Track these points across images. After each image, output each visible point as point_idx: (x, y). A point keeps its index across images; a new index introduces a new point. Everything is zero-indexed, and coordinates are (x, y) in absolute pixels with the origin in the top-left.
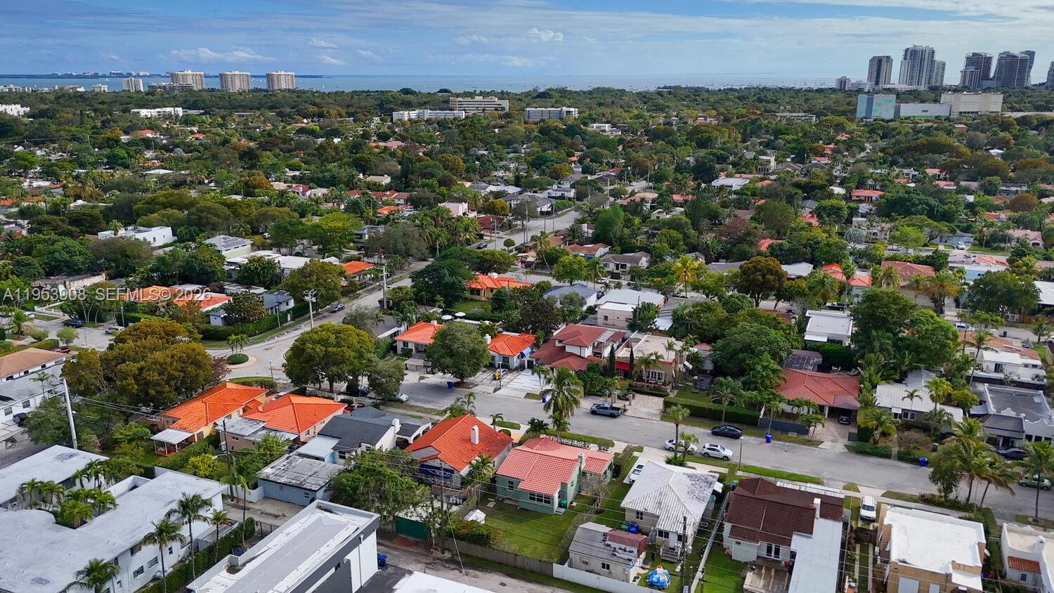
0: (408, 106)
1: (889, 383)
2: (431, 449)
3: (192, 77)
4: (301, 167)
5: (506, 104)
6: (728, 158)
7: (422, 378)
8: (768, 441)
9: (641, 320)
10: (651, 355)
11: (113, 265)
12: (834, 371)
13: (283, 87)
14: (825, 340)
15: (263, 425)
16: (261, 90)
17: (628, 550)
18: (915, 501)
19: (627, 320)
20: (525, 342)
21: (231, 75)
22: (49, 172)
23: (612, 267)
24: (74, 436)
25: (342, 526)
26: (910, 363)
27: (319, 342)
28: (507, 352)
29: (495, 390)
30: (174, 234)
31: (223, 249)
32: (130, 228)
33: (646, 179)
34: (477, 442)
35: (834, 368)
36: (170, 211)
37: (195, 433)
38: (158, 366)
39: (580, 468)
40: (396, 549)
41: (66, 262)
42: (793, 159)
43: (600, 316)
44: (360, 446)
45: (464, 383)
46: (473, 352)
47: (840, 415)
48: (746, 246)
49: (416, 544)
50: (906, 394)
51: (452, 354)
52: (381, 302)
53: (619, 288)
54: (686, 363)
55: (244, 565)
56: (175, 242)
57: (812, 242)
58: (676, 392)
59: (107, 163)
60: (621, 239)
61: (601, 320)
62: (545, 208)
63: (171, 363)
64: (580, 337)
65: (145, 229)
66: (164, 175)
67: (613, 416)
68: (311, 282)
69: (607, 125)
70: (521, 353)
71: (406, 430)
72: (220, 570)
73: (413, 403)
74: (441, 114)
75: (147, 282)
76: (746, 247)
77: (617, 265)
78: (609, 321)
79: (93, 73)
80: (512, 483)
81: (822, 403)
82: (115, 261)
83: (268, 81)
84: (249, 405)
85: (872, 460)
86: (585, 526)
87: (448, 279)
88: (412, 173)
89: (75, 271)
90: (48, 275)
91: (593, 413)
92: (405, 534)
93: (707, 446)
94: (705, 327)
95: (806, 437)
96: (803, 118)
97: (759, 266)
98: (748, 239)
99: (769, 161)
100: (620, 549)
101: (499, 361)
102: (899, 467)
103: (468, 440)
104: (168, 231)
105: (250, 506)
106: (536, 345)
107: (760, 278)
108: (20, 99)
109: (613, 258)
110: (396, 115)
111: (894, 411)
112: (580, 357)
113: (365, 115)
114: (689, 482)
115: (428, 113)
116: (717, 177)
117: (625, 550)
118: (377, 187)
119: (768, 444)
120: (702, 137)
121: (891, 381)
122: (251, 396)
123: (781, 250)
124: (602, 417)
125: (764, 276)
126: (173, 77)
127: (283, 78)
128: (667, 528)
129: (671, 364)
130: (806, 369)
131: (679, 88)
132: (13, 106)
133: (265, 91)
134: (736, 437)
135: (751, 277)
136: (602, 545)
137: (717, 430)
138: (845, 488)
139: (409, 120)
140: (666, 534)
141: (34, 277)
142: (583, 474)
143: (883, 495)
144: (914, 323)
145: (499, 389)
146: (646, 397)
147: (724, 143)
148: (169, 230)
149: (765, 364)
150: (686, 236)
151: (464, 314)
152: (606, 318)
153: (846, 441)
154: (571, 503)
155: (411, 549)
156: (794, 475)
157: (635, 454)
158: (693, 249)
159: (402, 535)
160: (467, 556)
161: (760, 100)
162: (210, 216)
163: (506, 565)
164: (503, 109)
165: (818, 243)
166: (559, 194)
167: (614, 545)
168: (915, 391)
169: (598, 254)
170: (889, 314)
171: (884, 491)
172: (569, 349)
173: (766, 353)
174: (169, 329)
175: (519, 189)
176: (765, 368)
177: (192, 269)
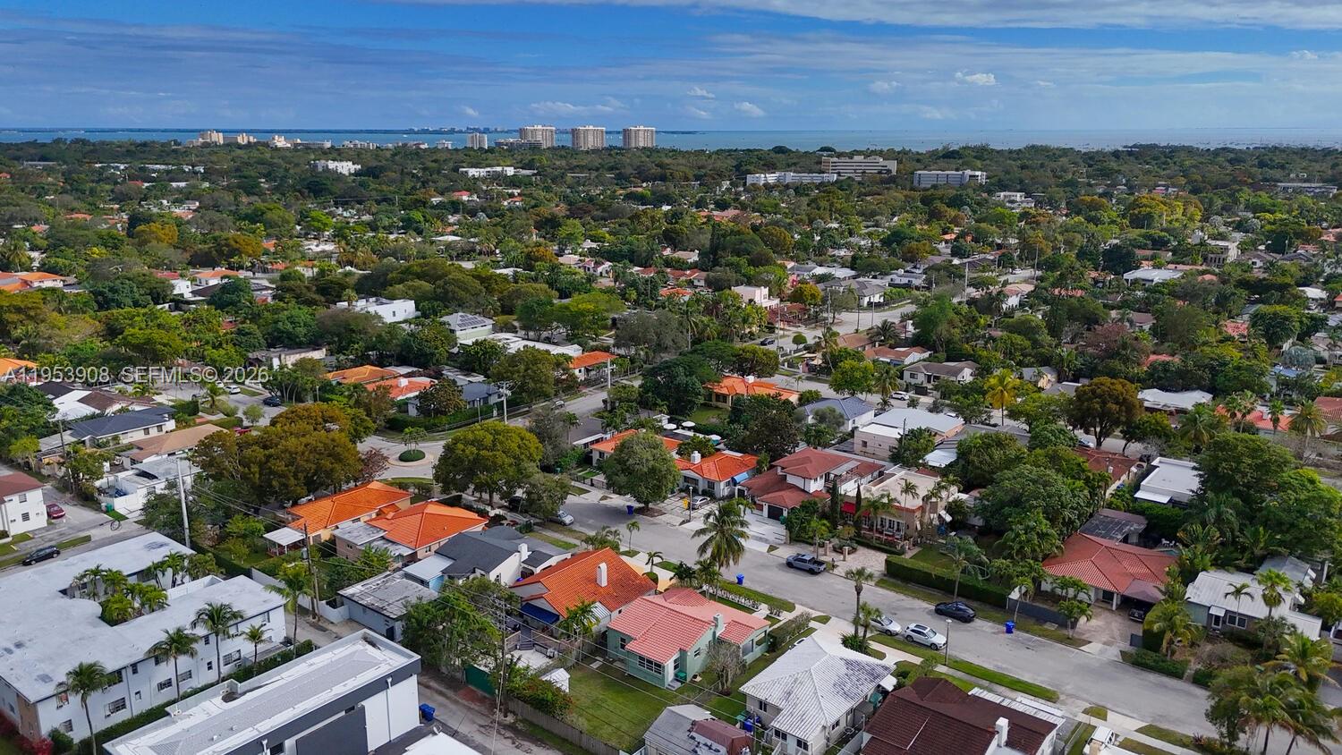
0: (770, 167)
1: (1228, 571)
2: (539, 585)
3: (542, 133)
4: (604, 238)
5: (893, 166)
6: (1169, 241)
7: (604, 498)
8: (1009, 631)
9: (909, 450)
10: (882, 496)
11: (336, 339)
12: (1164, 546)
13: (641, 144)
14: (1165, 500)
15: (382, 534)
16: (615, 148)
17: (714, 748)
18: (1184, 745)
19: (891, 449)
20: (741, 466)
21: (584, 131)
22: (339, 235)
23: (921, 378)
24: (186, 525)
25: (376, 664)
26: (1265, 548)
27: (472, 443)
28: (714, 477)
29: (683, 523)
30: (417, 309)
31: (457, 328)
32: (371, 300)
33: (1033, 267)
34: (604, 583)
35: (1164, 541)
36: (418, 283)
37: (311, 536)
38: (288, 455)
39: (714, 633)
40: (456, 702)
41: (289, 333)
42: (1268, 248)
43: (857, 440)
44: (474, 572)
45: (648, 509)
46: (653, 470)
47: (1133, 607)
48: (1117, 362)
49: (482, 700)
50: (1232, 589)
51: (628, 471)
52: (605, 402)
53: (914, 406)
54: (943, 513)
55: (244, 693)
56: (417, 317)
57: (1215, 363)
58: (916, 550)
59: (403, 228)
60: (949, 342)
61: (858, 447)
62: (876, 299)
63: (303, 453)
64: (808, 466)
65: (388, 301)
66: (451, 243)
67: (812, 572)
68: (518, 372)
69: (1019, 194)
70: (733, 479)
71: (535, 558)
72: (215, 696)
73: (577, 527)
74: (806, 178)
75: (362, 360)
76: (1116, 364)
77: (929, 377)
78: (869, 449)
79: (449, 128)
80: (624, 640)
81: (1110, 588)
82: (338, 335)
83: (624, 138)
84: (384, 510)
85: (1153, 677)
86: (676, 709)
87: (682, 379)
88: (724, 249)
89: (297, 343)
90: (271, 345)
91: (789, 565)
92: (475, 685)
93: (912, 626)
94: (986, 468)
95: (1070, 633)
96: (1317, 191)
97: (1099, 391)
98: (1124, 352)
99: (1226, 249)
100: (706, 745)
101: (702, 486)
102: (1189, 694)
103: (594, 580)
104: (411, 305)
105: (330, 627)
106: (758, 471)
107: (1097, 406)
108: (356, 155)
109: (924, 367)
110: (750, 179)
111: (1213, 611)
112: (804, 491)
113: (714, 179)
114: (843, 670)
115: (791, 177)
116: (1137, 268)
117: (710, 748)
118: (680, 266)
119: (1009, 636)
120: (1140, 212)
121: (1231, 569)
122: (390, 500)
123: (1166, 370)
124: (799, 572)
125: (1104, 403)
126: (522, 132)
127: (641, 134)
128: (784, 728)
129: (913, 511)
130: (1111, 538)
131: (1154, 146)
132: (344, 164)
133: (620, 149)
134: (966, 619)
135: (1086, 404)
136: (685, 736)
137: (942, 607)
138: (1086, 712)
139: (764, 185)
140: (784, 736)
141: (254, 348)
142: (718, 642)
143: (1140, 731)
144: (1283, 487)
145: (689, 521)
146: (873, 552)
147: (1170, 222)
148: (412, 303)
149: (1032, 524)
150: (1035, 344)
151: (693, 424)
152: (865, 444)
153: (1126, 646)
154: (695, 677)
155: (473, 706)
156: (1019, 681)
157: (812, 624)
158: (1045, 361)
159: (473, 688)
160: (531, 724)
161: (1262, 165)
162: (457, 290)
163: (571, 743)
164: (889, 171)
165: (1225, 364)
166: (905, 281)
167: (699, 738)
168: (1244, 586)
169: (908, 361)
170: (1237, 470)
171: (1144, 724)
172: (791, 480)
173: (1040, 510)
174: (326, 414)
175: (853, 273)
176: (1028, 530)
177: (409, 348)
